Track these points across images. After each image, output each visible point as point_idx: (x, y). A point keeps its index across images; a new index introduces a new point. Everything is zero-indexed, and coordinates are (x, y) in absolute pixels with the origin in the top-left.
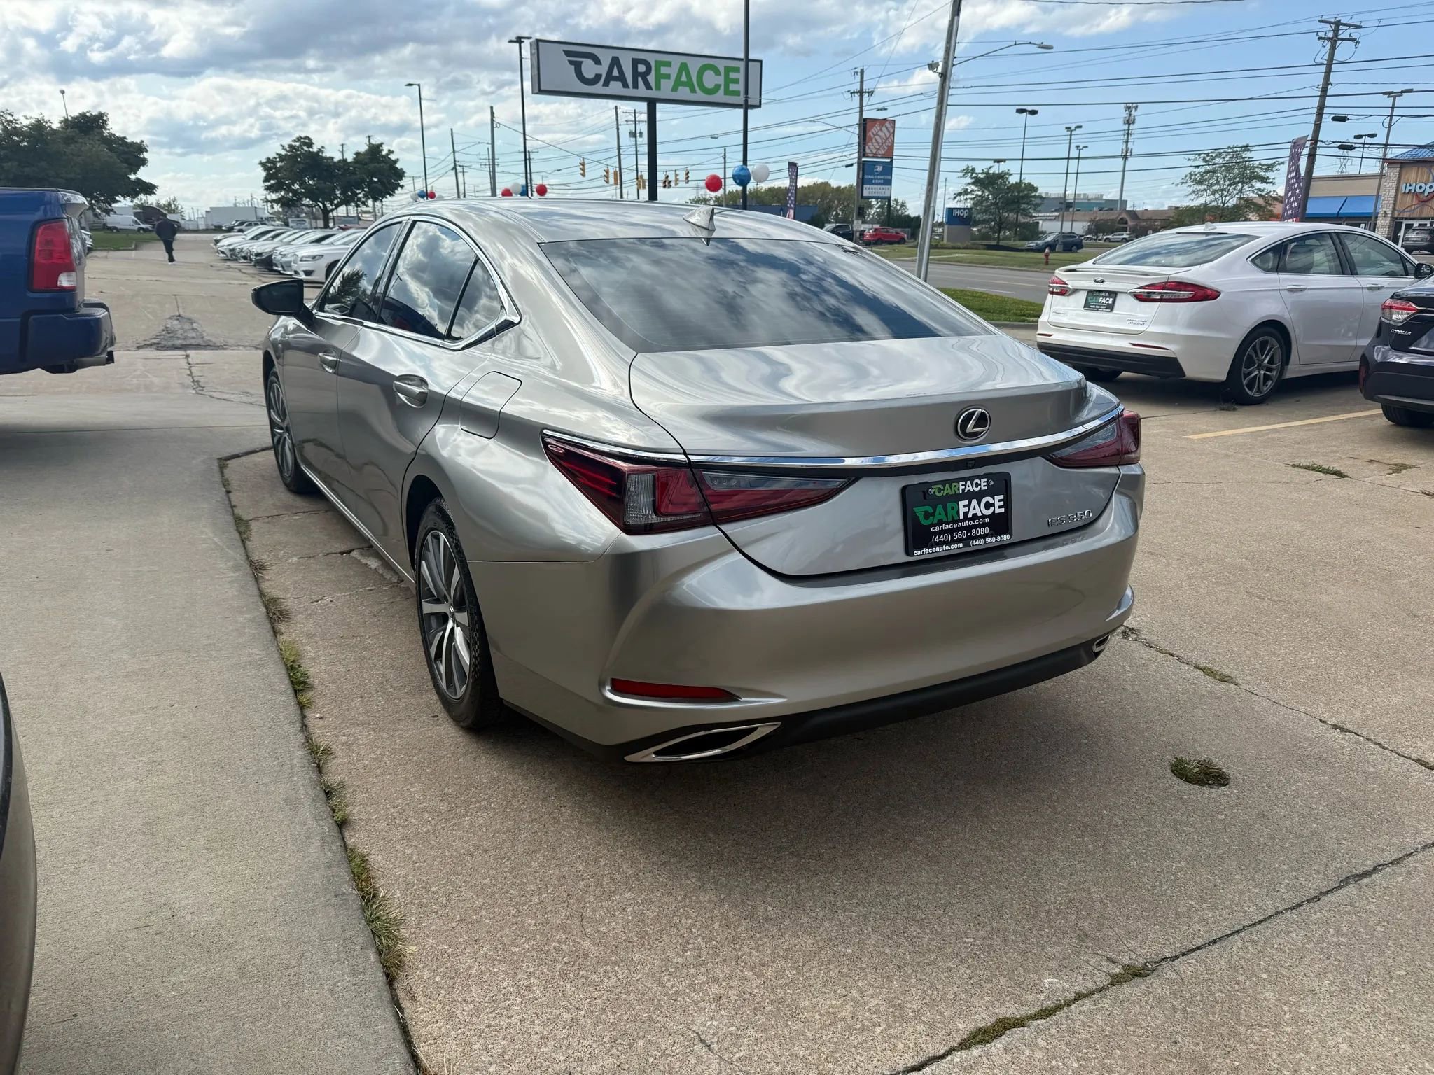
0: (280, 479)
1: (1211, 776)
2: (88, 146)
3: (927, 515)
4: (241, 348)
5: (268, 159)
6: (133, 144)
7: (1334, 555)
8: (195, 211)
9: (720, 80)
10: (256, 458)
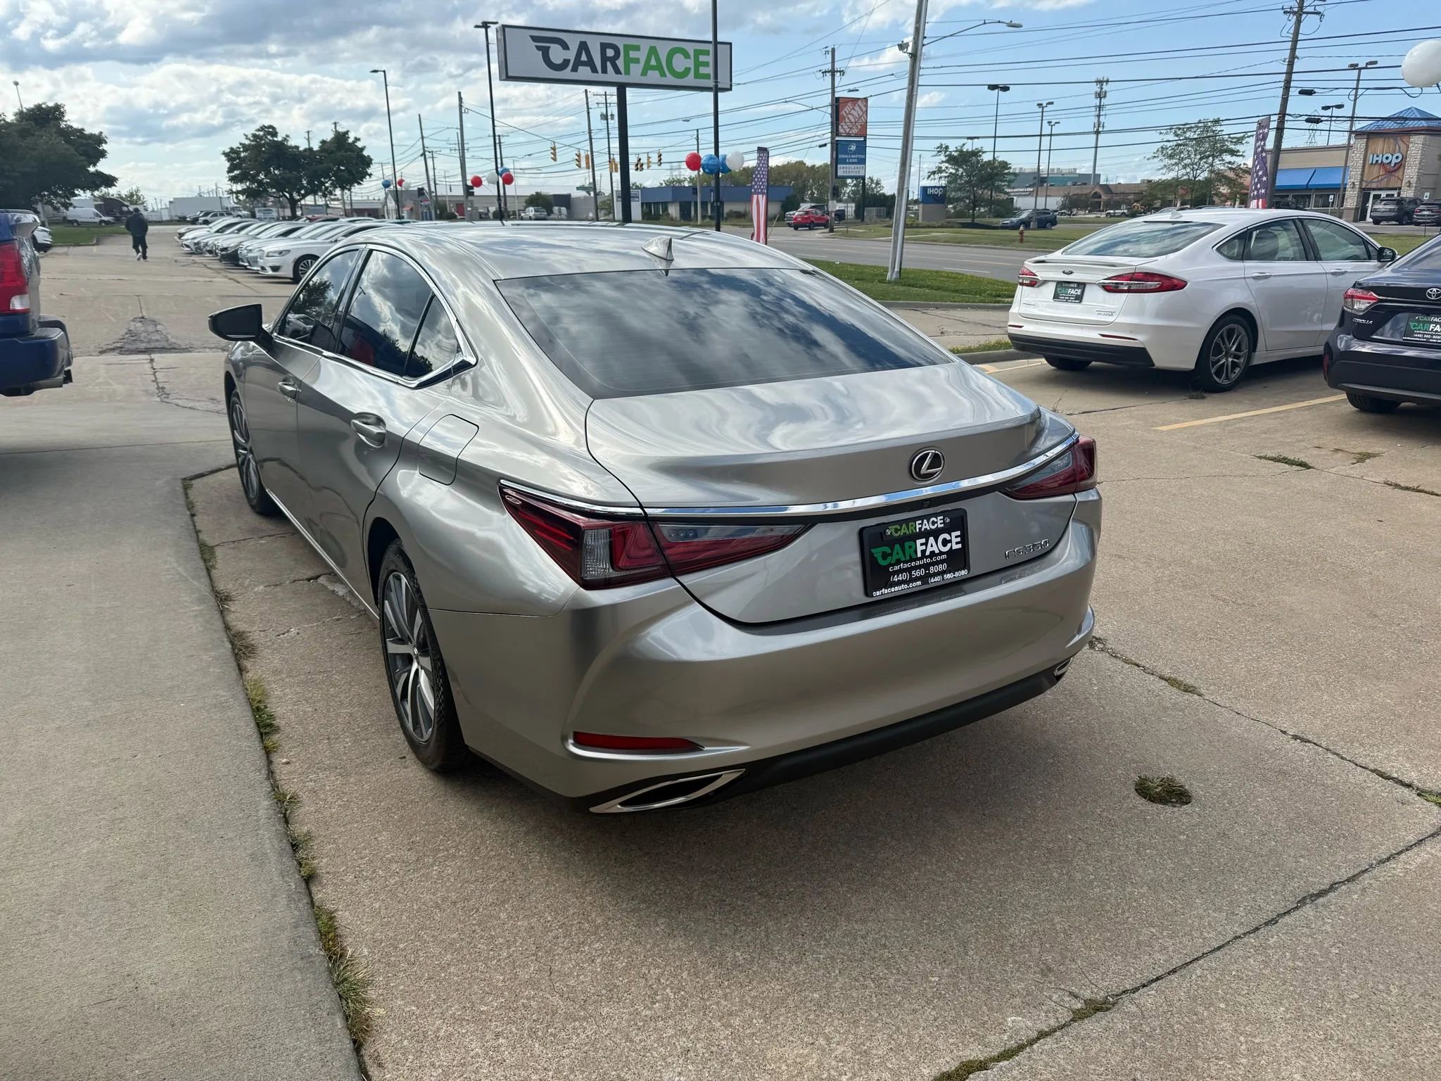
0: (246, 501)
1: (1173, 795)
2: (45, 139)
3: (885, 556)
4: (207, 350)
5: (232, 149)
6: (91, 136)
7: (1298, 553)
8: (158, 201)
9: (690, 63)
10: (220, 476)
